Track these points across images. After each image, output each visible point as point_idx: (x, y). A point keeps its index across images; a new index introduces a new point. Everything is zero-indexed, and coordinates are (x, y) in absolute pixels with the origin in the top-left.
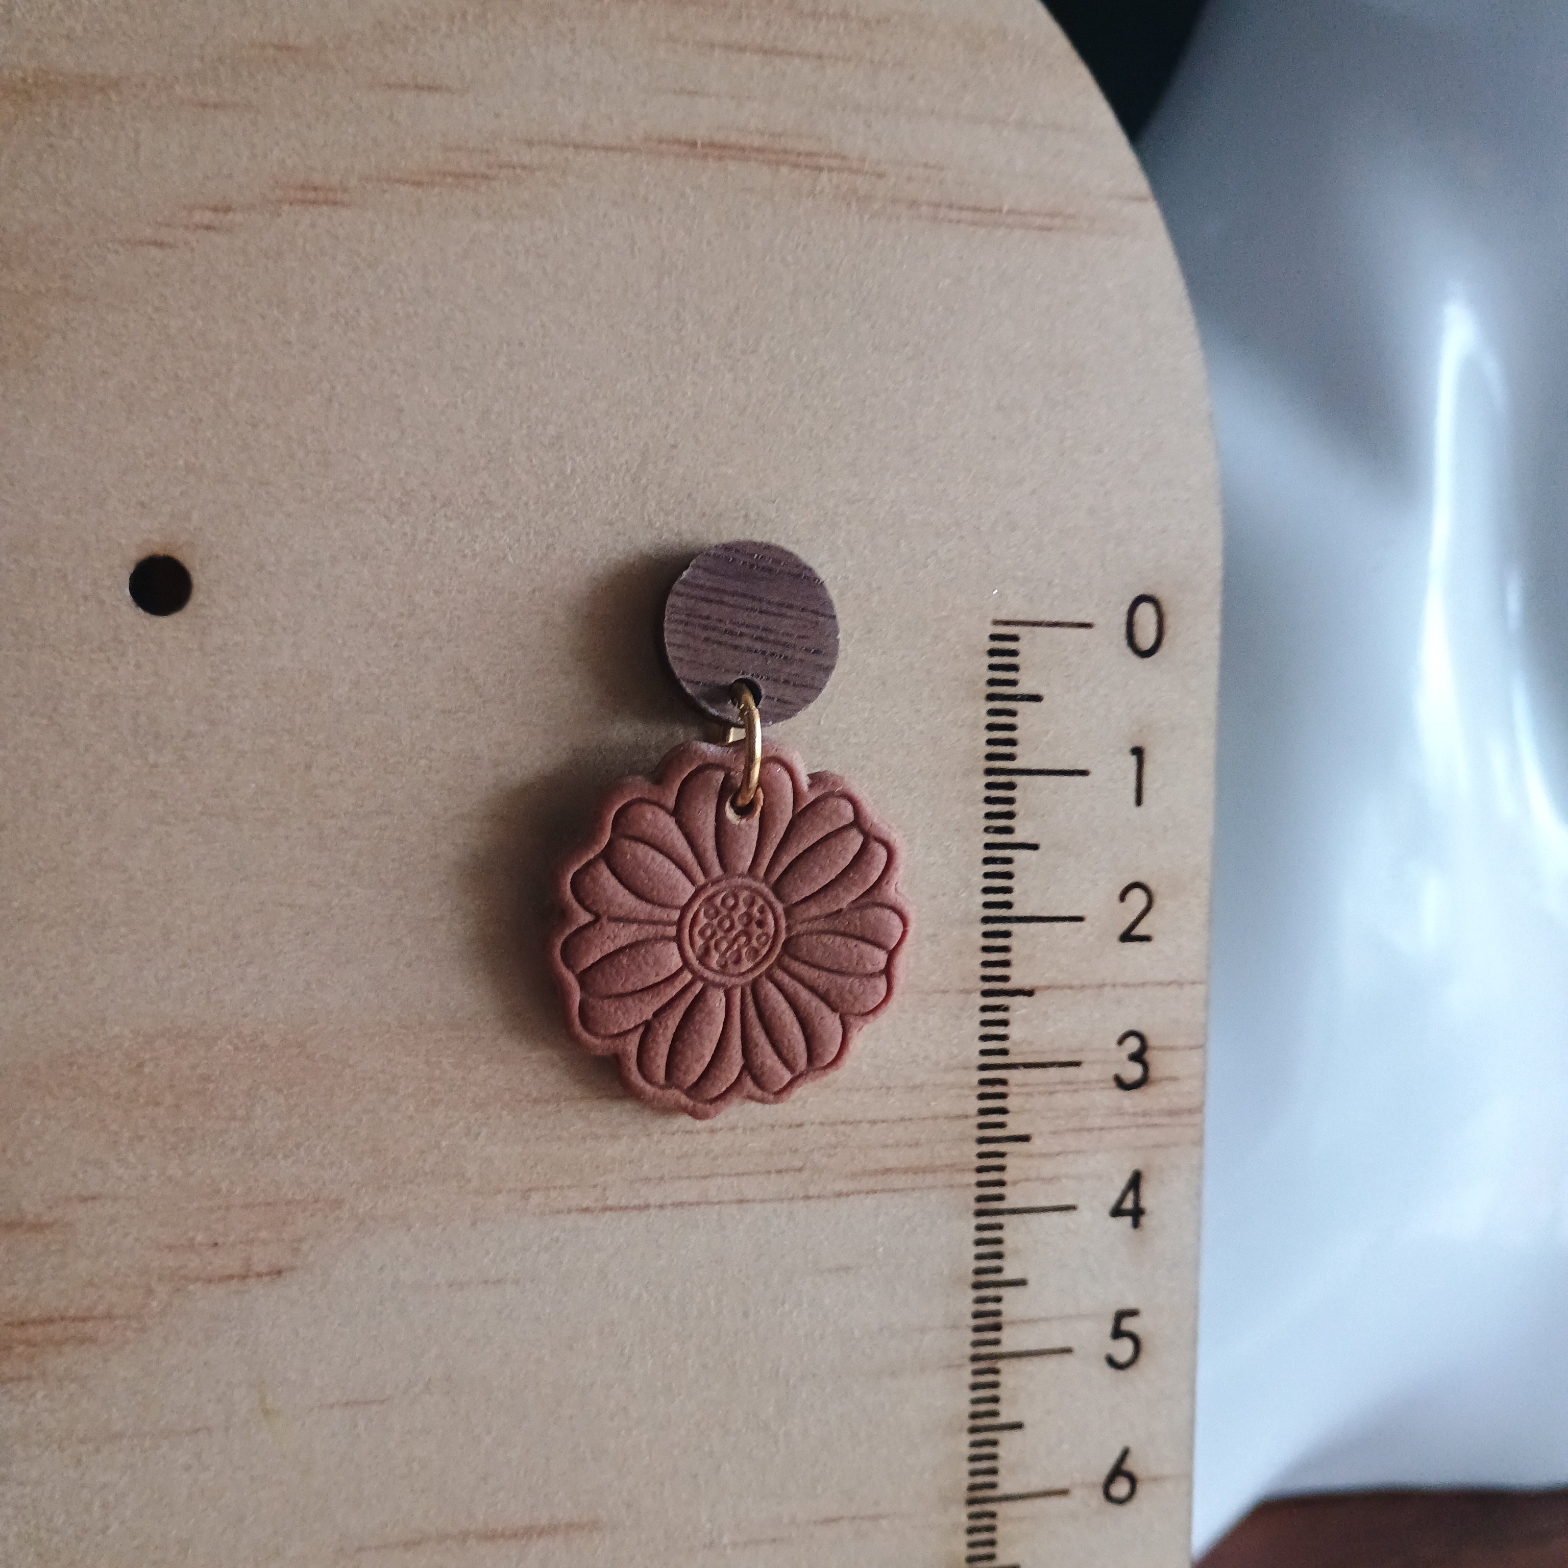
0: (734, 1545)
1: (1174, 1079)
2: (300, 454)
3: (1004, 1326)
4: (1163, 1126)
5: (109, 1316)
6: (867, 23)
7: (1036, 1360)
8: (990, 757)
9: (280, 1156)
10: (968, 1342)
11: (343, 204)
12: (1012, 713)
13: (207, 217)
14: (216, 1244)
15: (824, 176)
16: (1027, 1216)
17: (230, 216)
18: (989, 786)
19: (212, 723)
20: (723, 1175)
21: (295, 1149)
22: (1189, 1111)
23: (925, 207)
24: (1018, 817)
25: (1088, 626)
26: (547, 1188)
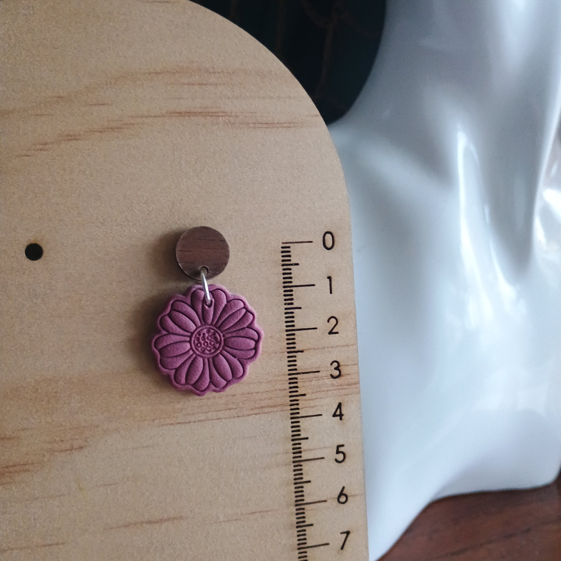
0: (224, 521)
1: (349, 374)
2: (72, 211)
3: (302, 452)
4: (347, 389)
5: (32, 463)
6: (230, 74)
7: (313, 461)
8: (284, 283)
9: (80, 414)
10: (292, 457)
11: (79, 139)
12: (290, 269)
13: (40, 147)
14: (62, 441)
15: (220, 118)
16: (307, 418)
17: (47, 146)
18: (285, 291)
19: (52, 290)
20: (212, 411)
21: (84, 412)
22: (355, 384)
23: (251, 124)
24: (294, 299)
25: (311, 242)
26: (160, 418)
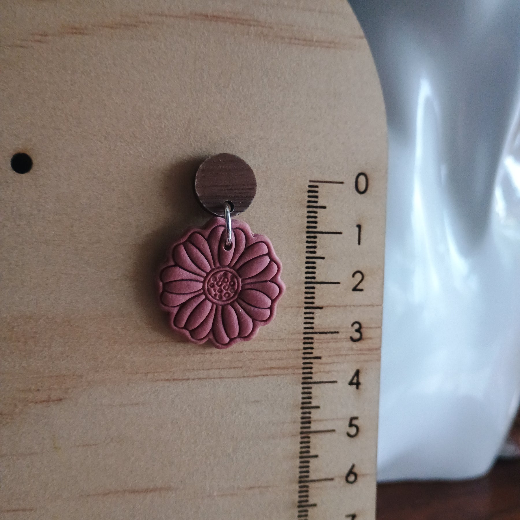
0: (218, 496)
1: (370, 338)
2: (70, 119)
3: (312, 422)
4: (367, 354)
5: (2, 414)
7: (323, 434)
8: (308, 227)
9: (61, 360)
10: (299, 427)
11: (87, 34)
12: (316, 212)
13: (38, 38)
14: (39, 390)
15: (252, 28)
16: (320, 385)
17: (47, 37)
18: (308, 237)
19: (39, 211)
20: (215, 369)
21: (66, 358)
22: (376, 349)
23: (287, 39)
24: (318, 248)
25: (342, 183)
26: (154, 372)
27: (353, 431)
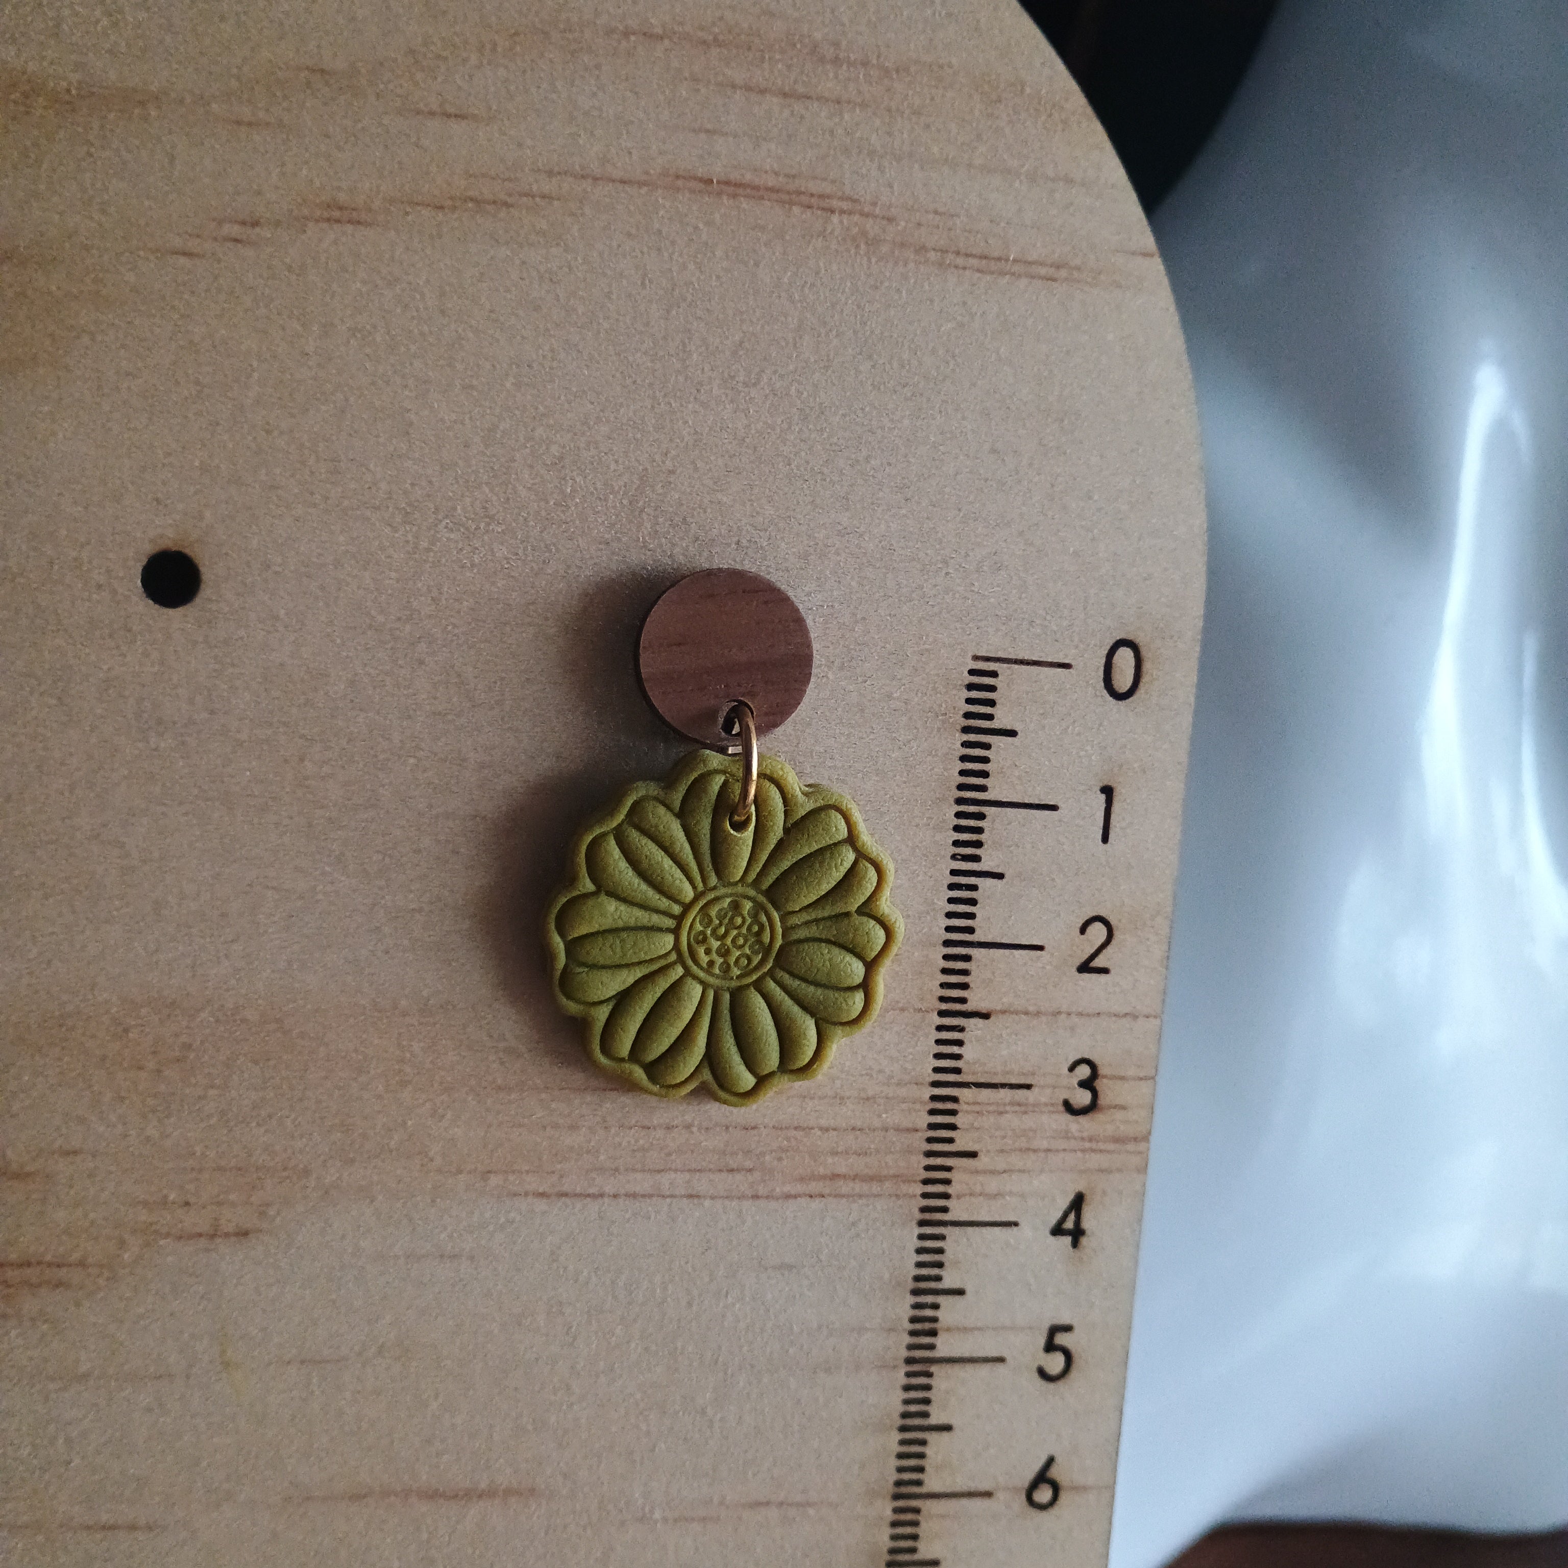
0: (665, 1521)
1: (1123, 1108)
2: (312, 461)
3: (940, 1333)
4: (1108, 1152)
5: (83, 1264)
6: (887, 71)
7: (969, 1368)
8: (961, 787)
9: (253, 1124)
10: (904, 1344)
11: (366, 224)
12: (987, 746)
13: (235, 230)
14: (187, 1204)
15: (835, 219)
16: (970, 1230)
17: (257, 230)
18: (958, 815)
19: (212, 712)
20: (676, 1171)
21: (267, 1119)
22: (1135, 1139)
23: (933, 253)
24: (985, 846)
25: (1067, 666)
26: (506, 1172)
27: (1055, 1363)
